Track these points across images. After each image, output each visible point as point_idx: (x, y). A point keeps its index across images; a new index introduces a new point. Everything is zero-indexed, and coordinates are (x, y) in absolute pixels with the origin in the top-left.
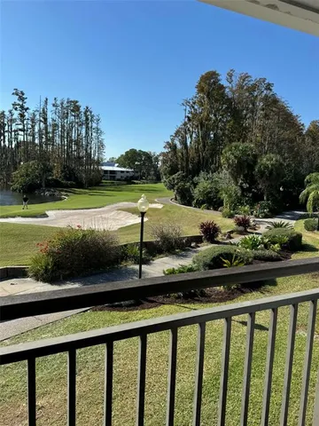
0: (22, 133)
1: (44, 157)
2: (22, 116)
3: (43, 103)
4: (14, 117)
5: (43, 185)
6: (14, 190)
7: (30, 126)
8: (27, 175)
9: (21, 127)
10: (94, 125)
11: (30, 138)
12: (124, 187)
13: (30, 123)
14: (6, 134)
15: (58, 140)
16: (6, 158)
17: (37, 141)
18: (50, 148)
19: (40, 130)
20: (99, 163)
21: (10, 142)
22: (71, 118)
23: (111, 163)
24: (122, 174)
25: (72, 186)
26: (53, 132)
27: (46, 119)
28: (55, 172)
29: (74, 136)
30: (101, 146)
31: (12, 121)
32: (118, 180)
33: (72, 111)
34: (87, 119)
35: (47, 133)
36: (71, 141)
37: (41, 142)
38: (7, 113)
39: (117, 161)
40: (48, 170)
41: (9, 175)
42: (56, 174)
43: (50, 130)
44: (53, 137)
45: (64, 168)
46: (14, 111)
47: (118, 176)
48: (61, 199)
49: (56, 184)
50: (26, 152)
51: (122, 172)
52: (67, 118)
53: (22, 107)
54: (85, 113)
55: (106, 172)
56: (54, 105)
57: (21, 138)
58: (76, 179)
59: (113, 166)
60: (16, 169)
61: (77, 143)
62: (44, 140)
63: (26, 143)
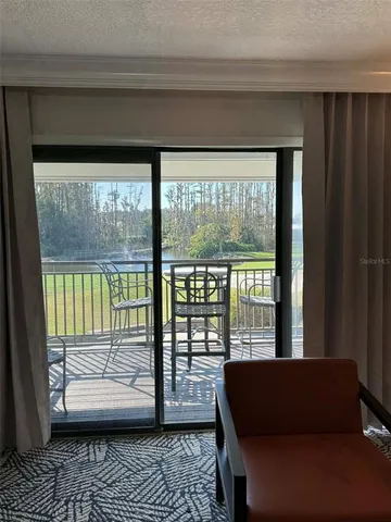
0: (199, 195)
1: (221, 219)
5: (221, 249)
7: (207, 187)
8: (205, 239)
9: (198, 189)
11: (207, 200)
14: (184, 197)
15: (236, 199)
16: (183, 222)
17: (214, 202)
18: (228, 208)
19: (217, 190)
21: (187, 205)
25: (251, 249)
26: (231, 191)
28: (232, 234)
29: (253, 192)
35: (225, 192)
36: (251, 199)
37: (218, 204)
40: (225, 232)
41: (186, 240)
42: (234, 236)
43: (228, 189)
44: (231, 196)
45: (243, 229)
49: (234, 248)
50: (203, 215)
57: (198, 200)
58: (255, 242)
60: (193, 233)
61: (258, 200)
62: (221, 201)
63: (203, 206)
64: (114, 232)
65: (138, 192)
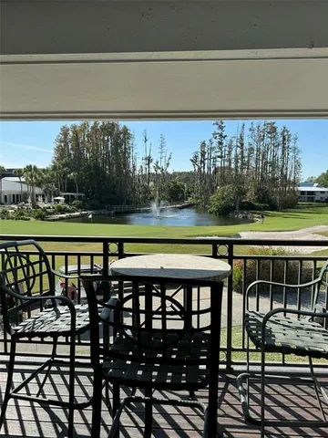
0: (219, 159)
1: (239, 180)
2: (220, 143)
3: (240, 129)
4: (213, 145)
5: (237, 207)
6: (211, 213)
7: (227, 152)
8: (223, 199)
9: (219, 154)
10: (291, 145)
11: (227, 164)
12: (323, 209)
13: (227, 149)
14: (206, 161)
16: (205, 183)
17: (233, 166)
18: (245, 171)
19: (236, 156)
20: (295, 183)
21: (209, 169)
22: (267, 140)
23: (309, 183)
24: (322, 195)
25: (265, 209)
26: (249, 156)
27: (242, 145)
28: (248, 194)
29: (269, 157)
30: (298, 165)
31: (212, 149)
32: (317, 201)
33: (269, 133)
34: (284, 139)
35: (243, 157)
36: (266, 163)
37: (236, 167)
38: (207, 143)
39: (317, 181)
40: (242, 193)
41: (207, 199)
42: (250, 197)
43: (246, 154)
44: (248, 161)
45: (258, 190)
46: (214, 140)
47: (317, 198)
48: (253, 221)
49: (249, 207)
50: (223, 177)
51: (322, 192)
52: (263, 140)
53: (221, 135)
54: (282, 134)
55: (303, 193)
56: (250, 130)
57: (218, 164)
58: (269, 201)
59: (312, 185)
60: (213, 192)
61: (273, 164)
62: (239, 164)
63: (223, 168)
64: (147, 190)
65: (168, 157)
